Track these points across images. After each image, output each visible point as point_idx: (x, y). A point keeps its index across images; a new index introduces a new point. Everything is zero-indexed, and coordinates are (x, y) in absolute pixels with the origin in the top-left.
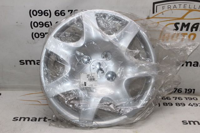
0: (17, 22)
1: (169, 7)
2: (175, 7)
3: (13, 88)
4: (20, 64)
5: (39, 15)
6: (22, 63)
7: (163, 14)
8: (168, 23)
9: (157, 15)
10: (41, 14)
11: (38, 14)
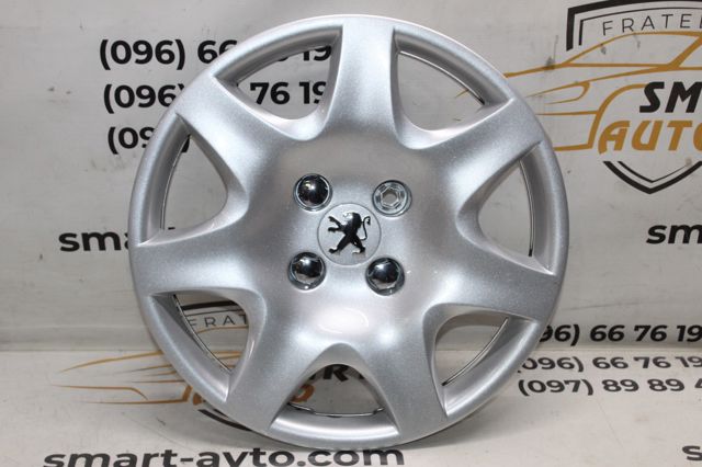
0: (52, 90)
1: (628, 23)
2: (648, 22)
3: (34, 341)
4: (63, 249)
5: (138, 61)
6: (71, 246)
7: (604, 51)
8: (622, 82)
9: (584, 53)
10: (144, 57)
11: (135, 56)
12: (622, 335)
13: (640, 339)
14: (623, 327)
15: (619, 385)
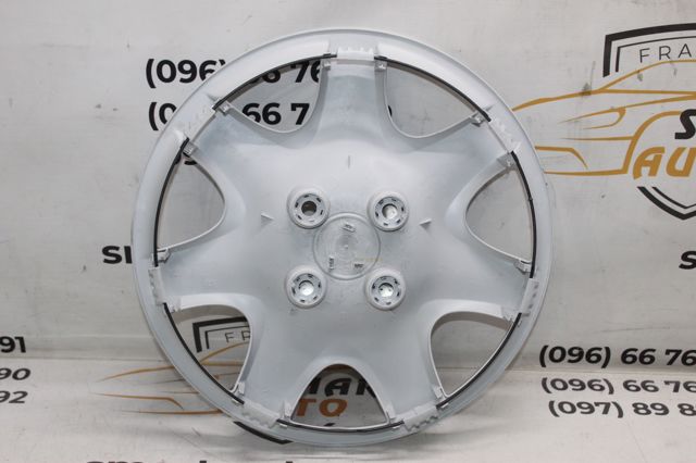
0: (99, 106)
1: (665, 51)
2: (685, 50)
3: (75, 350)
4: (106, 261)
5: (182, 80)
6: (113, 259)
7: (640, 78)
8: (658, 109)
9: (620, 80)
10: (188, 76)
11: (179, 75)
12: (653, 359)
13: (671, 363)
14: (654, 350)
15: (649, 408)
